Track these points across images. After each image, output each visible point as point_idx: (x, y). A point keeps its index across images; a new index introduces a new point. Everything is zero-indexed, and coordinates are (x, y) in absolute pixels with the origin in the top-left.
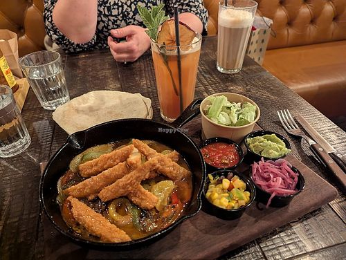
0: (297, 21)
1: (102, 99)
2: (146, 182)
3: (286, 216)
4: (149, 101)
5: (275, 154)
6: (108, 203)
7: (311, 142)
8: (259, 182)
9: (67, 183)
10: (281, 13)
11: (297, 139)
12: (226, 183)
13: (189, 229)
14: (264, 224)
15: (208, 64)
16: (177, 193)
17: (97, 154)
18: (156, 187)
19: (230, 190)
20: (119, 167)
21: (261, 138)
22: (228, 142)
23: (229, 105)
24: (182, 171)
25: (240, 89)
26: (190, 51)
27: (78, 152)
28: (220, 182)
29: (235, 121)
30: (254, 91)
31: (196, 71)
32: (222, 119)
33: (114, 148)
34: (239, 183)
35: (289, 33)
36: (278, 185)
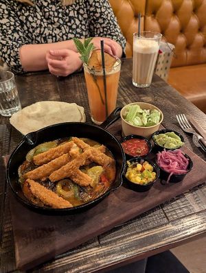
0: (194, 45)
1: (47, 108)
2: (83, 168)
3: (180, 188)
4: (82, 109)
5: (173, 146)
6: (56, 183)
7: (200, 137)
8: (162, 165)
9: (25, 170)
10: (181, 39)
11: (190, 135)
12: (139, 167)
13: (114, 199)
14: (166, 194)
15: (126, 80)
16: (105, 175)
17: (46, 149)
18: (90, 171)
19: (142, 171)
20: (64, 157)
21: (164, 135)
22: (140, 138)
23: (141, 111)
24: (108, 159)
25: (150, 99)
26: (112, 72)
27: (32, 147)
28: (135, 166)
29: (146, 123)
30: (160, 101)
31: (117, 86)
32: (136, 122)
33: (58, 144)
34: (148, 166)
35: (188, 55)
36: (175, 167)
